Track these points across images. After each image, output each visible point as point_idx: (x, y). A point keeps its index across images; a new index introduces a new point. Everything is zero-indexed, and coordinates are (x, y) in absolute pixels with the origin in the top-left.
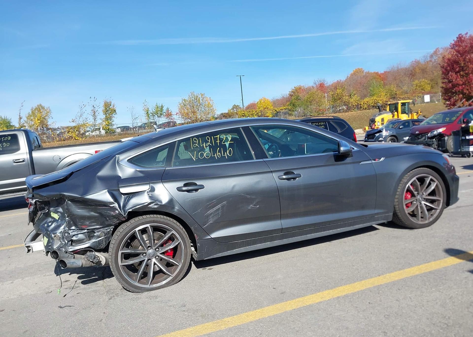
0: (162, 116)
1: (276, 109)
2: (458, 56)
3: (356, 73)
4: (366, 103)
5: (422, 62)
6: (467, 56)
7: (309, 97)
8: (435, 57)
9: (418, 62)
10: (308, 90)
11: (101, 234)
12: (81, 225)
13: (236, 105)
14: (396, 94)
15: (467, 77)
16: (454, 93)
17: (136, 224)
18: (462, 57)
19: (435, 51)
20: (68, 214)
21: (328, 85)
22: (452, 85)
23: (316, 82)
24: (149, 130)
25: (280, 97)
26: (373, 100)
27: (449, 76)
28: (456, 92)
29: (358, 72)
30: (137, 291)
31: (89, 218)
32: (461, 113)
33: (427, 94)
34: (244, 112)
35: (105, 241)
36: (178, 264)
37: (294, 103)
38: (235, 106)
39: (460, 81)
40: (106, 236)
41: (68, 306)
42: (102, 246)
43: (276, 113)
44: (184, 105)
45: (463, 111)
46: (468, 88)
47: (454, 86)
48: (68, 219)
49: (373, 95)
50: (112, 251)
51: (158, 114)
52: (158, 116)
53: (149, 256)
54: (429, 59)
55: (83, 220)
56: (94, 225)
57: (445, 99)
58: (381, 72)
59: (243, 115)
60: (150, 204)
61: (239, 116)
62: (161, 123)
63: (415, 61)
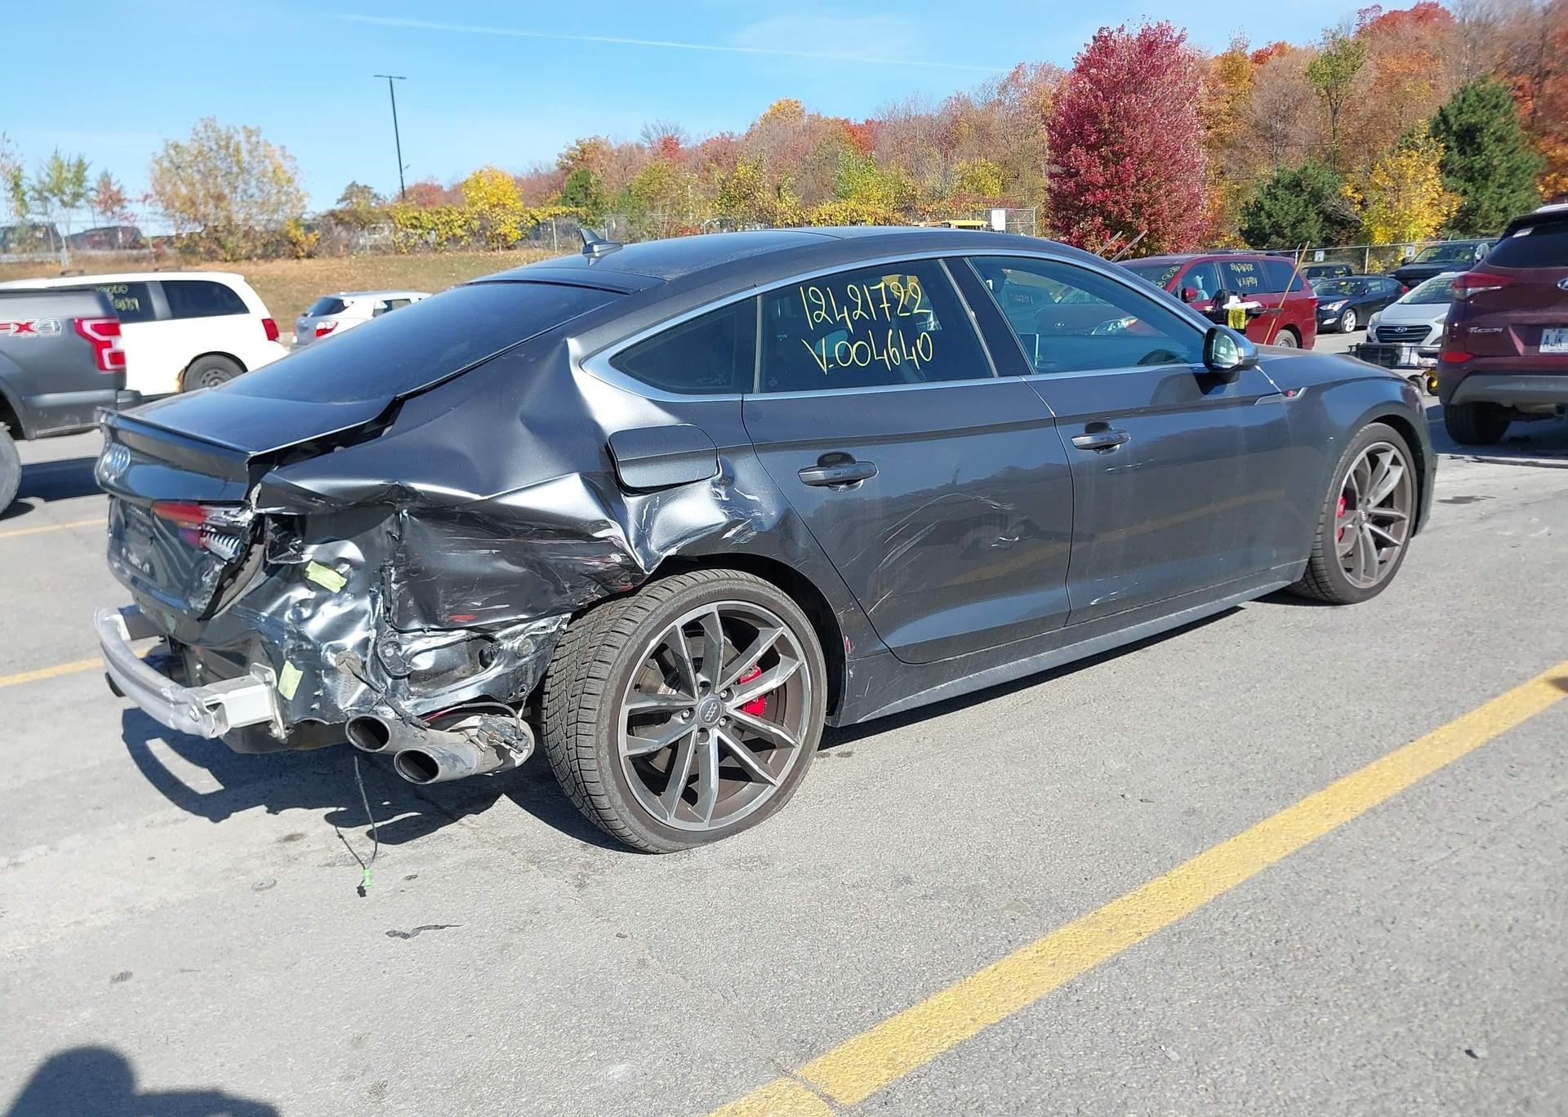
0: (82, 202)
1: (534, 212)
2: (1096, 97)
3: (779, 115)
4: (825, 220)
5: (978, 103)
6: (1120, 98)
7: (646, 179)
8: (1013, 94)
9: (965, 103)
10: (627, 158)
11: (524, 643)
12: (452, 612)
13: (361, 183)
14: (914, 197)
15: (1116, 164)
16: (1079, 210)
17: (680, 604)
18: (1106, 99)
19: (1014, 74)
20: (402, 569)
21: (690, 146)
22: (1077, 185)
23: (652, 130)
24: (25, 255)
25: (525, 172)
26: (846, 211)
27: (1069, 157)
28: (1084, 209)
29: (784, 113)
30: (673, 845)
31: (487, 584)
32: (1175, 269)
33: (1000, 206)
34: (416, 214)
35: (534, 672)
36: (792, 742)
37: (596, 198)
38: (357, 187)
39: (1098, 175)
40: (538, 654)
41: (429, 928)
42: (523, 690)
43: (533, 227)
44: (173, 166)
45: (1181, 265)
46: (1118, 197)
47: (1083, 189)
48: (399, 589)
49: (845, 196)
50: (597, 708)
51: (64, 193)
52: (62, 201)
53: (703, 718)
54: (996, 97)
55: (460, 591)
56: (498, 613)
57: (1053, 227)
58: (858, 122)
59: (412, 224)
60: (727, 528)
61: (399, 226)
62: (76, 229)
63: (955, 98)
